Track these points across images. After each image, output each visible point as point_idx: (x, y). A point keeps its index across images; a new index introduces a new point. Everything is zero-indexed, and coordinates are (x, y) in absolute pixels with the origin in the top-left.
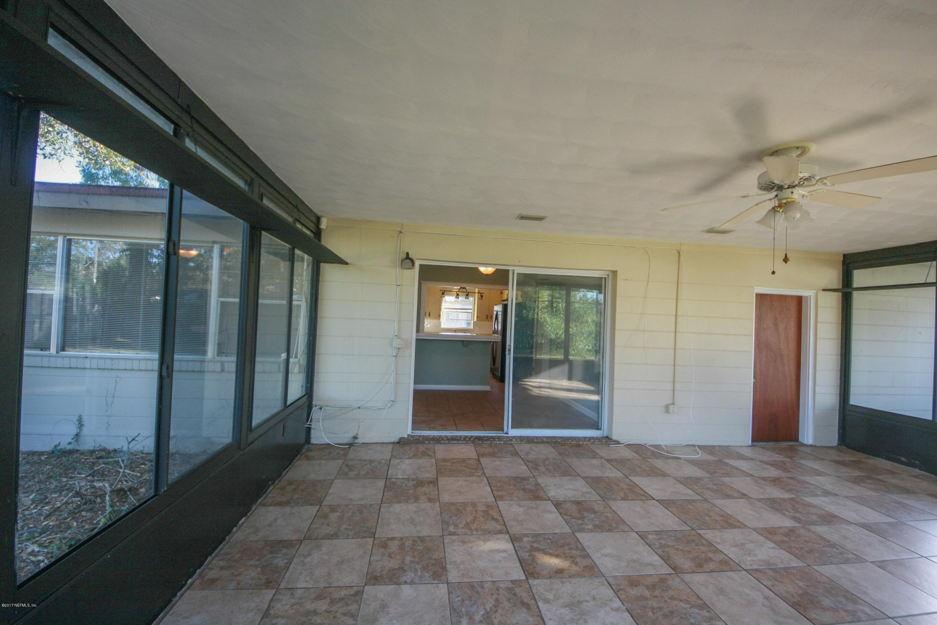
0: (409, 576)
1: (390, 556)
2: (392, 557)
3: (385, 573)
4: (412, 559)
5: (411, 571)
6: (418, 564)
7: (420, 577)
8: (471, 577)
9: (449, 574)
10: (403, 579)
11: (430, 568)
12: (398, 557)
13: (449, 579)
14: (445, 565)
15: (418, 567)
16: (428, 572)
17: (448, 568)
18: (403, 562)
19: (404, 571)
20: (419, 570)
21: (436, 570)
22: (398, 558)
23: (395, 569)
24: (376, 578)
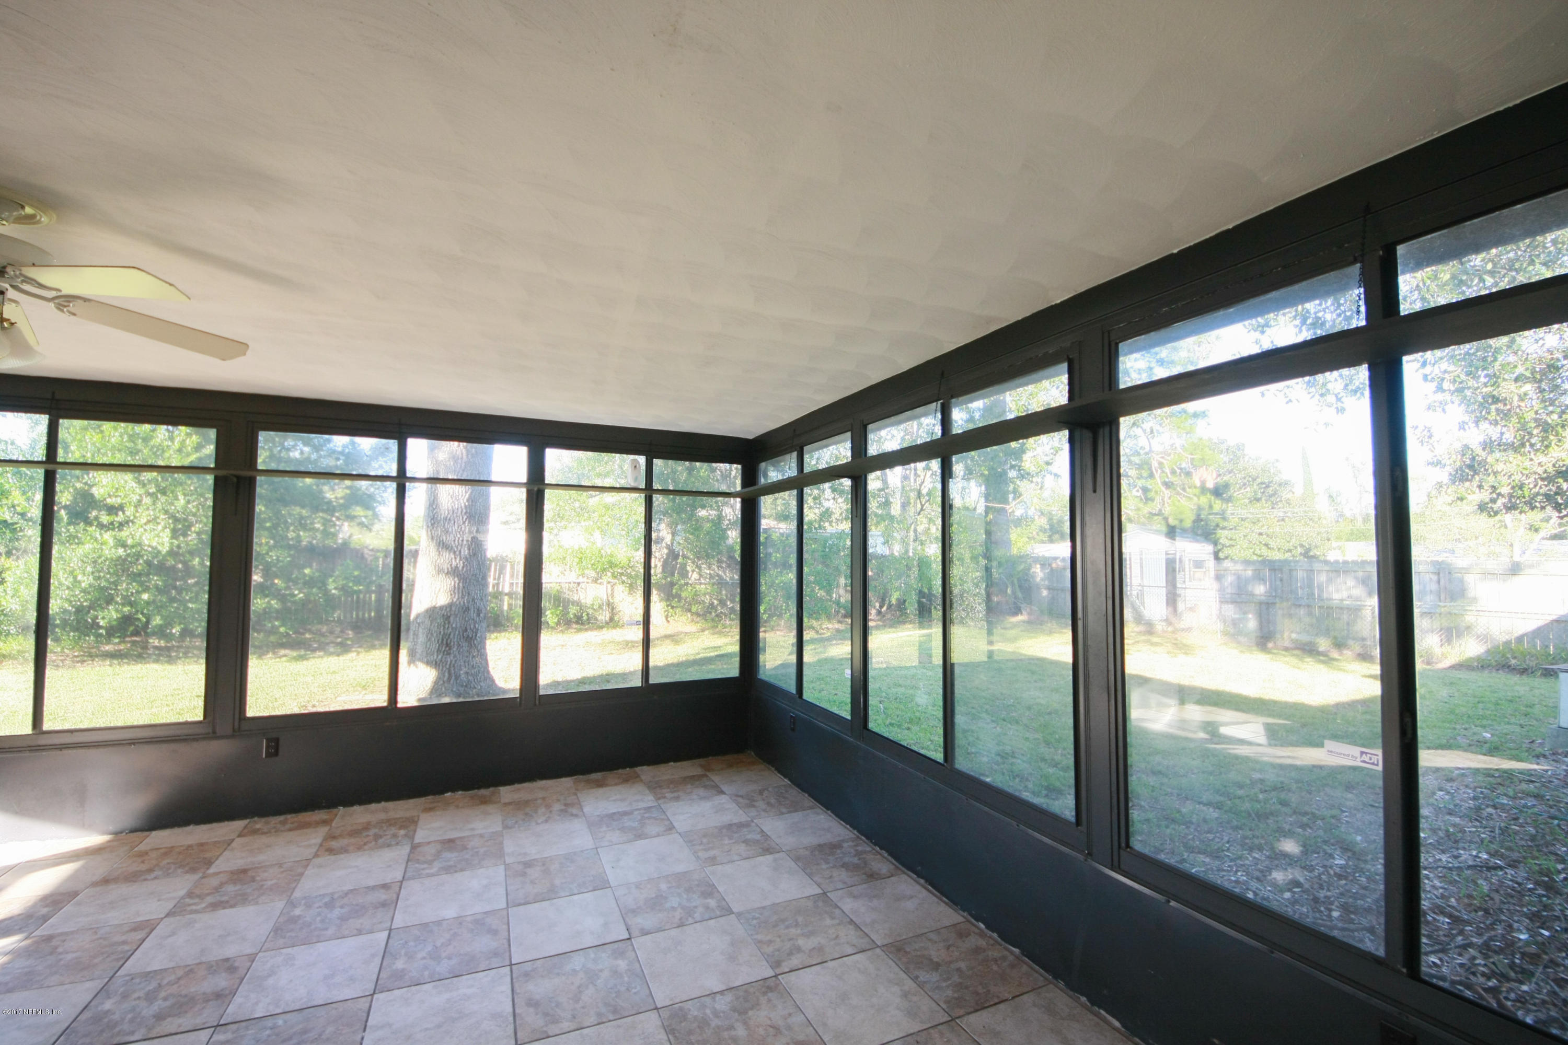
0: (722, 1004)
1: (777, 1030)
2: (771, 1026)
3: (763, 1000)
4: (733, 1033)
5: (724, 1012)
6: (718, 1027)
7: (704, 1006)
8: (619, 1027)
9: (659, 1023)
10: (729, 997)
11: (695, 1025)
12: (761, 1031)
13: (657, 1015)
14: (670, 1037)
15: (715, 1022)
16: (695, 1017)
17: (662, 1031)
18: (745, 1023)
19: (734, 1010)
20: (711, 1016)
21: (683, 1024)
22: (761, 1029)
23: (752, 1009)
24: (770, 989)
